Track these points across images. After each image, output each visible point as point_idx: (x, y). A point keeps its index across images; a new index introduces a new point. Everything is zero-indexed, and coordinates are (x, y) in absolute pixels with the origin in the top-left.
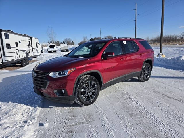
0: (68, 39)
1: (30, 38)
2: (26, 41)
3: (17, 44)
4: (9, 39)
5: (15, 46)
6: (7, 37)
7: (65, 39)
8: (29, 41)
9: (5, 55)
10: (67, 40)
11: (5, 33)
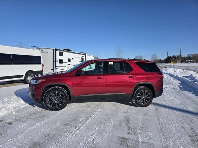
0: (140, 56)
1: (84, 56)
2: (79, 58)
3: (69, 60)
4: (62, 56)
5: (67, 61)
6: (61, 54)
7: (136, 57)
8: (83, 58)
9: (57, 68)
10: (138, 58)
11: (60, 52)
